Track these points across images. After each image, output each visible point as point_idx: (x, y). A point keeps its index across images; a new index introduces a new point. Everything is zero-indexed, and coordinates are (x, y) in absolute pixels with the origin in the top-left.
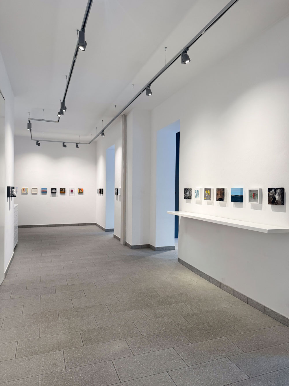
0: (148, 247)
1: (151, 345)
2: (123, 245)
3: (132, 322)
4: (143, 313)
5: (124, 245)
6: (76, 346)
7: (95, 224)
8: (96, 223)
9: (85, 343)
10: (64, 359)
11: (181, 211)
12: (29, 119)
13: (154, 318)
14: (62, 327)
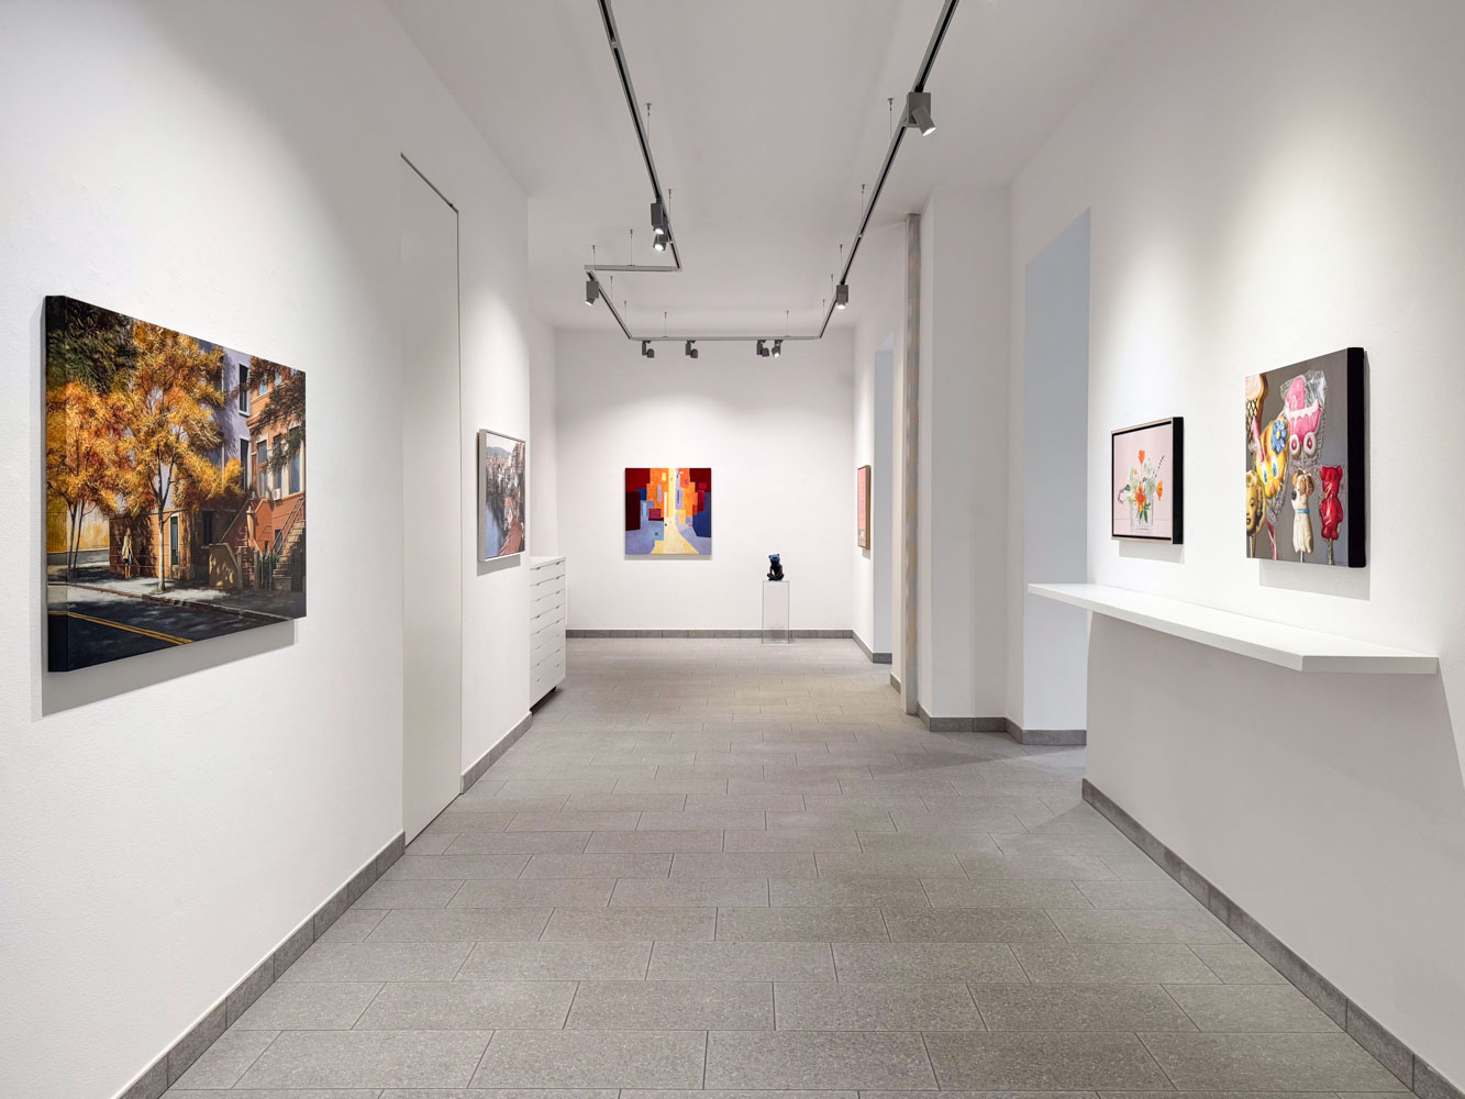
0: (1001, 728)
1: (784, 1065)
2: (908, 714)
3: (768, 979)
4: (828, 957)
5: (912, 714)
6: (540, 1025)
7: (848, 635)
8: (851, 632)
9: (573, 1022)
10: (480, 1056)
11: (1093, 582)
12: (586, 267)
13: (859, 980)
14: (536, 960)
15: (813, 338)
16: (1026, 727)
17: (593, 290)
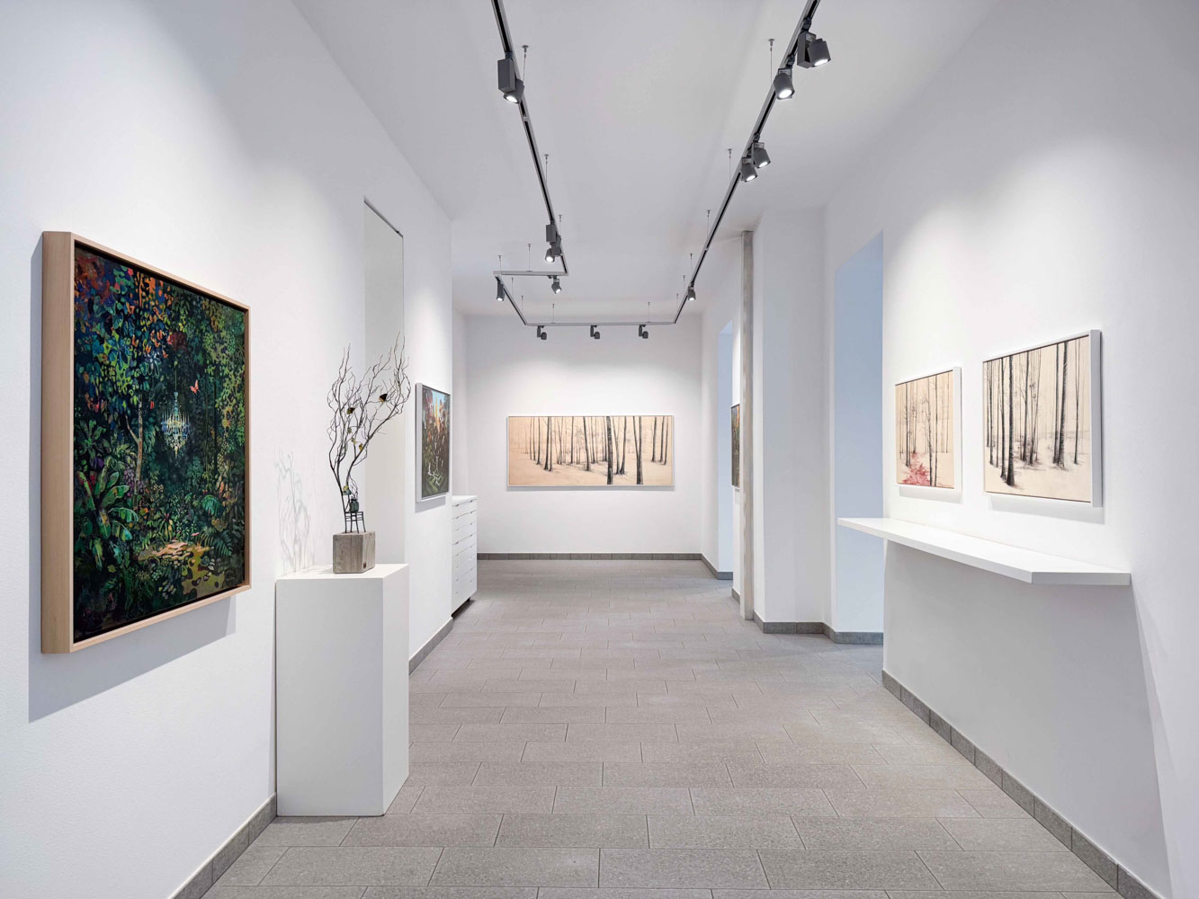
0: (820, 630)
1: (657, 872)
3: (644, 813)
4: (687, 798)
5: (748, 619)
6: (477, 844)
7: (698, 557)
8: (700, 554)
9: (501, 842)
10: (435, 864)
12: (495, 272)
13: (710, 813)
14: (470, 799)
15: (668, 323)
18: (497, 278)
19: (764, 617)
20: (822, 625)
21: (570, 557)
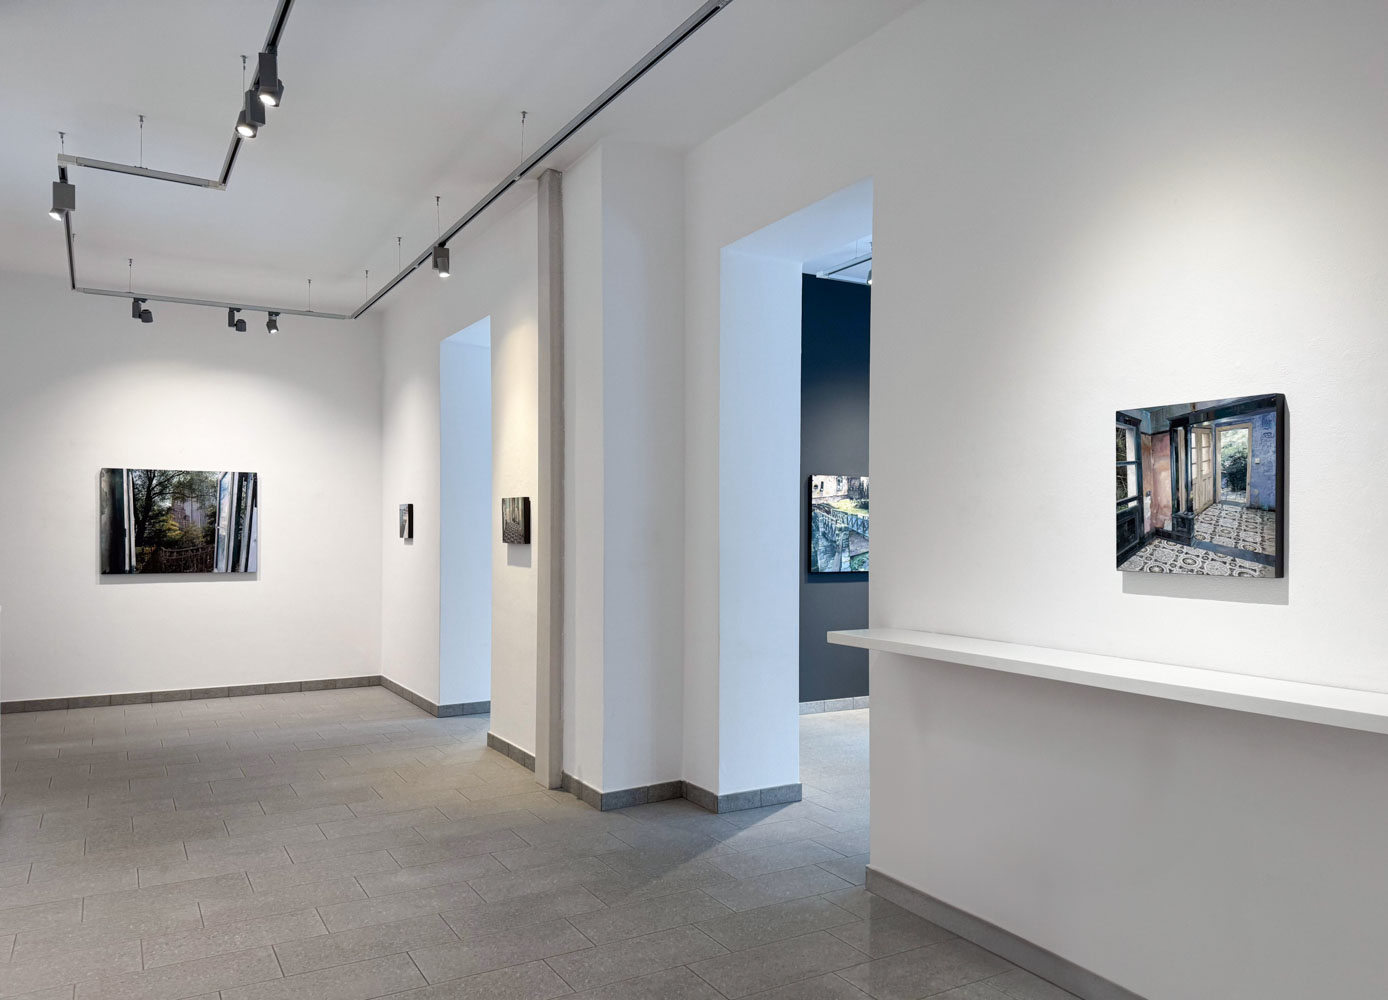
0: (677, 794)
2: (551, 789)
5: (556, 789)
7: (377, 682)
8: (380, 678)
12: (61, 157)
15: (343, 317)
16: (721, 792)
17: (64, 196)
18: (63, 173)
19: (598, 784)
20: (680, 784)
21: (150, 698)
